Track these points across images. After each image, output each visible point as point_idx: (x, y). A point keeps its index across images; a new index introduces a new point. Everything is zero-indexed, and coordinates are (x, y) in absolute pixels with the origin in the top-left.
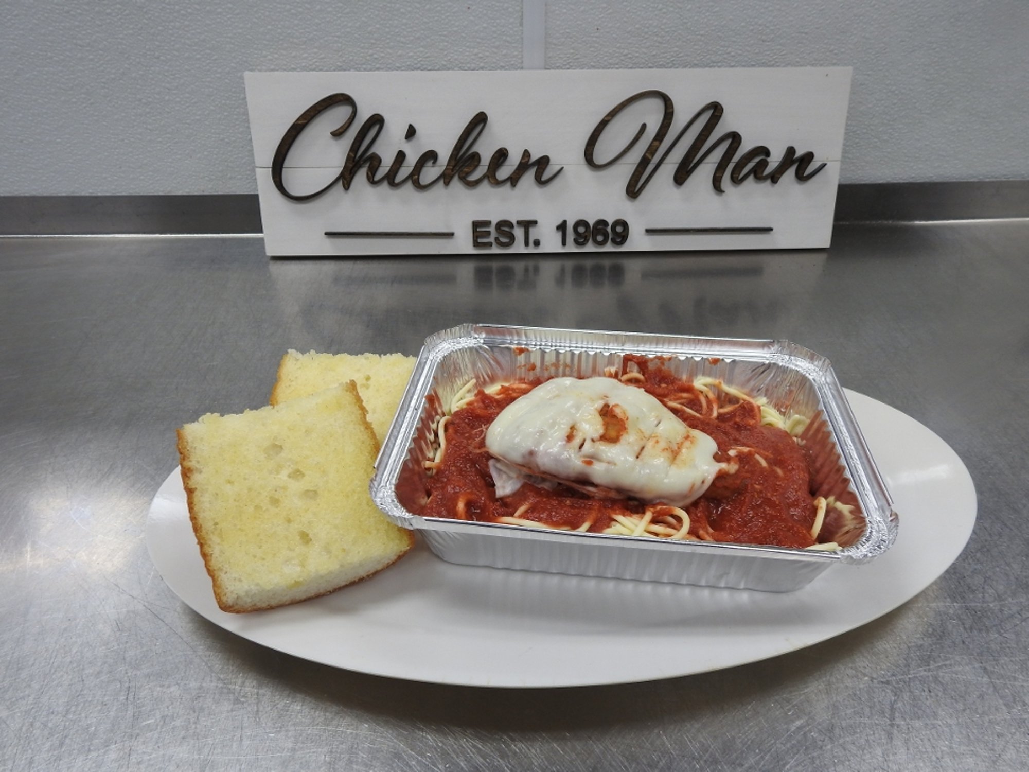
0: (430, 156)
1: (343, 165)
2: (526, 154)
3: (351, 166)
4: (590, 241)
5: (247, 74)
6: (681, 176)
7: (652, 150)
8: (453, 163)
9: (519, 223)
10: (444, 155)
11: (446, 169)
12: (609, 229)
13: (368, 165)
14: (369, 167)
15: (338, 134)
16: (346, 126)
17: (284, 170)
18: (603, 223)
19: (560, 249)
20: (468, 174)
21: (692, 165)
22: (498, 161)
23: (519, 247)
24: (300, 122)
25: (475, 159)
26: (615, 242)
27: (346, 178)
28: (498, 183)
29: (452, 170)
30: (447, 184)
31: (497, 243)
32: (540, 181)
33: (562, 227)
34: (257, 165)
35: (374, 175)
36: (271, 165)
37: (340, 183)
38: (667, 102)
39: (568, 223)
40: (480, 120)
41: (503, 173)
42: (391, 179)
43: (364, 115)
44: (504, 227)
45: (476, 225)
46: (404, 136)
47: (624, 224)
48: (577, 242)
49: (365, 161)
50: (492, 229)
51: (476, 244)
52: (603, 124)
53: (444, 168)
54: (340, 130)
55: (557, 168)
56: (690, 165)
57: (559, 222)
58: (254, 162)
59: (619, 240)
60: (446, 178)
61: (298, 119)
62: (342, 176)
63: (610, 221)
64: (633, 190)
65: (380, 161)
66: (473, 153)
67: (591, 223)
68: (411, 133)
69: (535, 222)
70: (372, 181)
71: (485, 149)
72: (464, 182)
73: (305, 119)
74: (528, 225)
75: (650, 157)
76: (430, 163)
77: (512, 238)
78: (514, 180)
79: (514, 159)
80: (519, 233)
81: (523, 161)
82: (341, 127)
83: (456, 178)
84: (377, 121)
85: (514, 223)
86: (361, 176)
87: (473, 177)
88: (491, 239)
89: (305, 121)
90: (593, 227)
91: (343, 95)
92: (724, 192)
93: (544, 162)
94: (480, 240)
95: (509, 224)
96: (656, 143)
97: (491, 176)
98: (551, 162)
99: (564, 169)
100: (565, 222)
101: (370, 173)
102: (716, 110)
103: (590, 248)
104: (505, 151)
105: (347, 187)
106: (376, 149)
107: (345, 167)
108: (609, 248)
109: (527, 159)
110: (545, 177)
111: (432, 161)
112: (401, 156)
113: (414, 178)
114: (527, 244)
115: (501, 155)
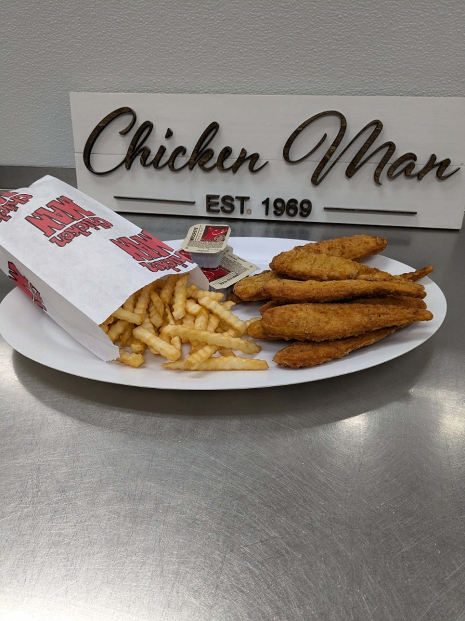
0: (181, 150)
1: (126, 154)
2: (243, 151)
3: (131, 154)
4: (285, 213)
5: (72, 94)
6: (351, 172)
7: (330, 153)
8: (195, 155)
9: (237, 198)
10: (190, 149)
11: (190, 159)
12: (298, 206)
13: (141, 154)
14: (142, 156)
15: (124, 133)
16: (129, 128)
17: (91, 155)
18: (294, 201)
19: (264, 217)
20: (204, 163)
21: (359, 164)
22: (225, 155)
23: (236, 214)
24: (101, 125)
25: (211, 153)
26: (302, 215)
27: (128, 162)
28: (224, 170)
29: (195, 160)
30: (191, 169)
31: (222, 211)
32: (252, 170)
33: (266, 202)
34: (76, 151)
35: (145, 161)
36: (83, 151)
37: (124, 165)
38: (342, 119)
39: (270, 200)
40: (214, 128)
41: (229, 163)
42: (156, 164)
43: (140, 122)
44: (227, 199)
45: (209, 198)
46: (165, 135)
47: (308, 202)
48: (275, 213)
49: (140, 152)
50: (219, 200)
51: (209, 210)
52: (297, 133)
53: (189, 158)
54: (125, 131)
55: (263, 162)
56: (357, 164)
57: (264, 199)
58: (74, 149)
59: (305, 213)
60: (190, 165)
61: (100, 123)
62: (125, 161)
63: (299, 201)
64: (316, 180)
65: (149, 152)
66: (208, 149)
67: (286, 201)
68: (169, 134)
69: (248, 198)
70: (144, 164)
71: (217, 147)
72: (201, 168)
73: (104, 123)
74: (243, 200)
75: (328, 157)
76: (181, 154)
77: (233, 207)
78: (235, 168)
79: (236, 155)
80: (237, 204)
81: (241, 156)
82: (126, 129)
83: (197, 165)
84: (148, 126)
85: (234, 198)
86: (137, 161)
87: (208, 165)
88: (219, 208)
89: (104, 125)
90: (287, 204)
91: (127, 108)
92: (381, 184)
93: (255, 157)
94: (211, 208)
95: (231, 199)
96: (334, 147)
97: (220, 165)
98: (260, 157)
99: (269, 163)
100: (268, 199)
101: (142, 160)
102: (377, 126)
103: (284, 218)
104: (229, 149)
105: (129, 168)
106: (147, 144)
107: (127, 155)
108: (298, 218)
109: (243, 155)
110: (256, 167)
111: (182, 153)
112: (162, 150)
113: (171, 164)
114: (242, 212)
115: (227, 152)
